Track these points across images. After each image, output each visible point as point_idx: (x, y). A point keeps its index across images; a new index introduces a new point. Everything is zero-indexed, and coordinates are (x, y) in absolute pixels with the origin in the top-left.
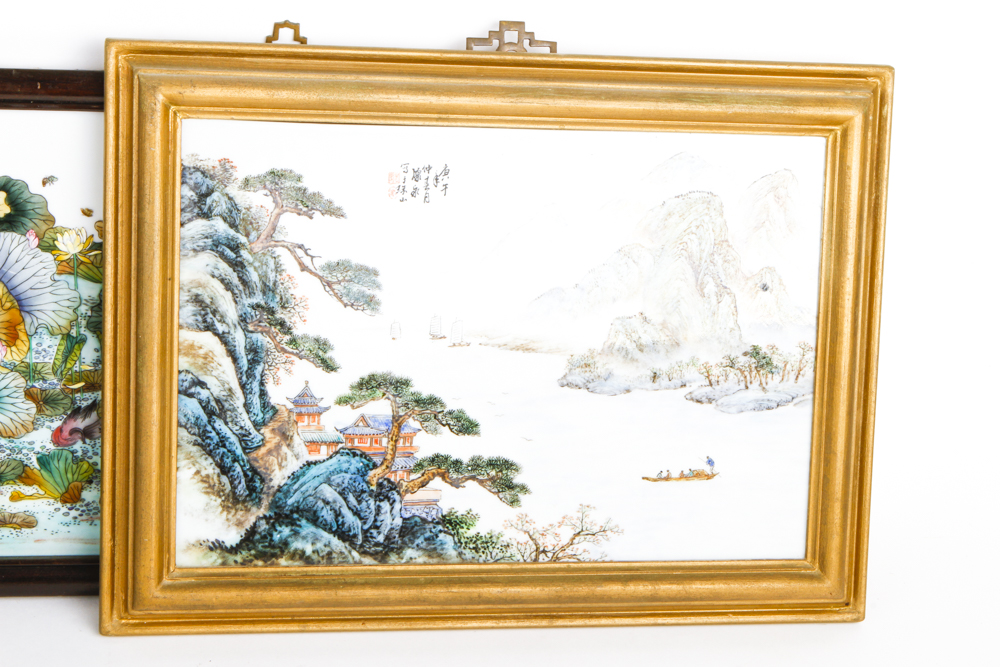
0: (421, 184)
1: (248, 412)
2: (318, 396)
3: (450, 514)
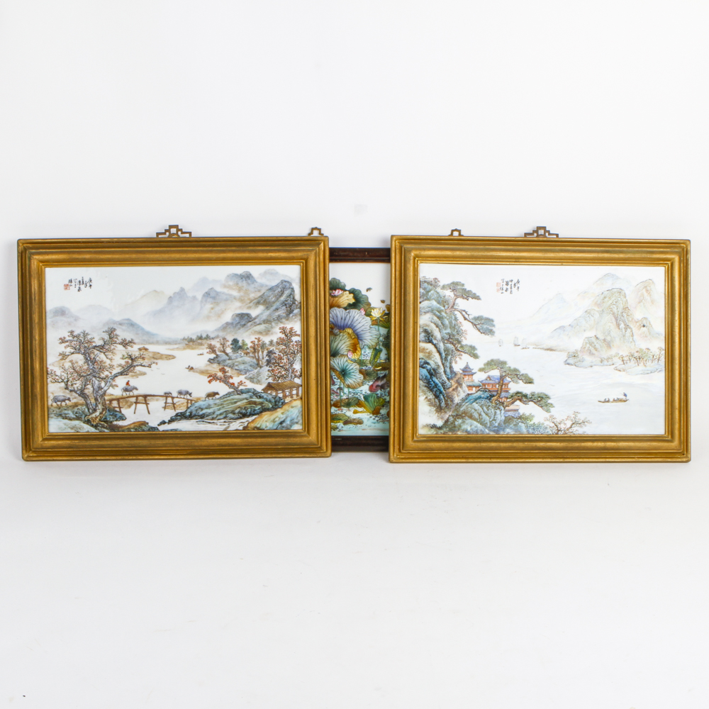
0: (509, 287)
1: (445, 374)
2: (471, 368)
3: (523, 414)
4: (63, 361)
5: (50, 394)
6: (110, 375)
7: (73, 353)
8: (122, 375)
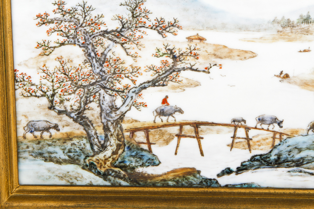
4: (45, 58)
5: (20, 118)
6: (132, 85)
7: (62, 44)
8: (154, 85)
